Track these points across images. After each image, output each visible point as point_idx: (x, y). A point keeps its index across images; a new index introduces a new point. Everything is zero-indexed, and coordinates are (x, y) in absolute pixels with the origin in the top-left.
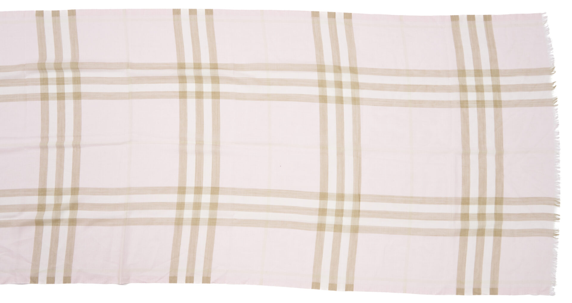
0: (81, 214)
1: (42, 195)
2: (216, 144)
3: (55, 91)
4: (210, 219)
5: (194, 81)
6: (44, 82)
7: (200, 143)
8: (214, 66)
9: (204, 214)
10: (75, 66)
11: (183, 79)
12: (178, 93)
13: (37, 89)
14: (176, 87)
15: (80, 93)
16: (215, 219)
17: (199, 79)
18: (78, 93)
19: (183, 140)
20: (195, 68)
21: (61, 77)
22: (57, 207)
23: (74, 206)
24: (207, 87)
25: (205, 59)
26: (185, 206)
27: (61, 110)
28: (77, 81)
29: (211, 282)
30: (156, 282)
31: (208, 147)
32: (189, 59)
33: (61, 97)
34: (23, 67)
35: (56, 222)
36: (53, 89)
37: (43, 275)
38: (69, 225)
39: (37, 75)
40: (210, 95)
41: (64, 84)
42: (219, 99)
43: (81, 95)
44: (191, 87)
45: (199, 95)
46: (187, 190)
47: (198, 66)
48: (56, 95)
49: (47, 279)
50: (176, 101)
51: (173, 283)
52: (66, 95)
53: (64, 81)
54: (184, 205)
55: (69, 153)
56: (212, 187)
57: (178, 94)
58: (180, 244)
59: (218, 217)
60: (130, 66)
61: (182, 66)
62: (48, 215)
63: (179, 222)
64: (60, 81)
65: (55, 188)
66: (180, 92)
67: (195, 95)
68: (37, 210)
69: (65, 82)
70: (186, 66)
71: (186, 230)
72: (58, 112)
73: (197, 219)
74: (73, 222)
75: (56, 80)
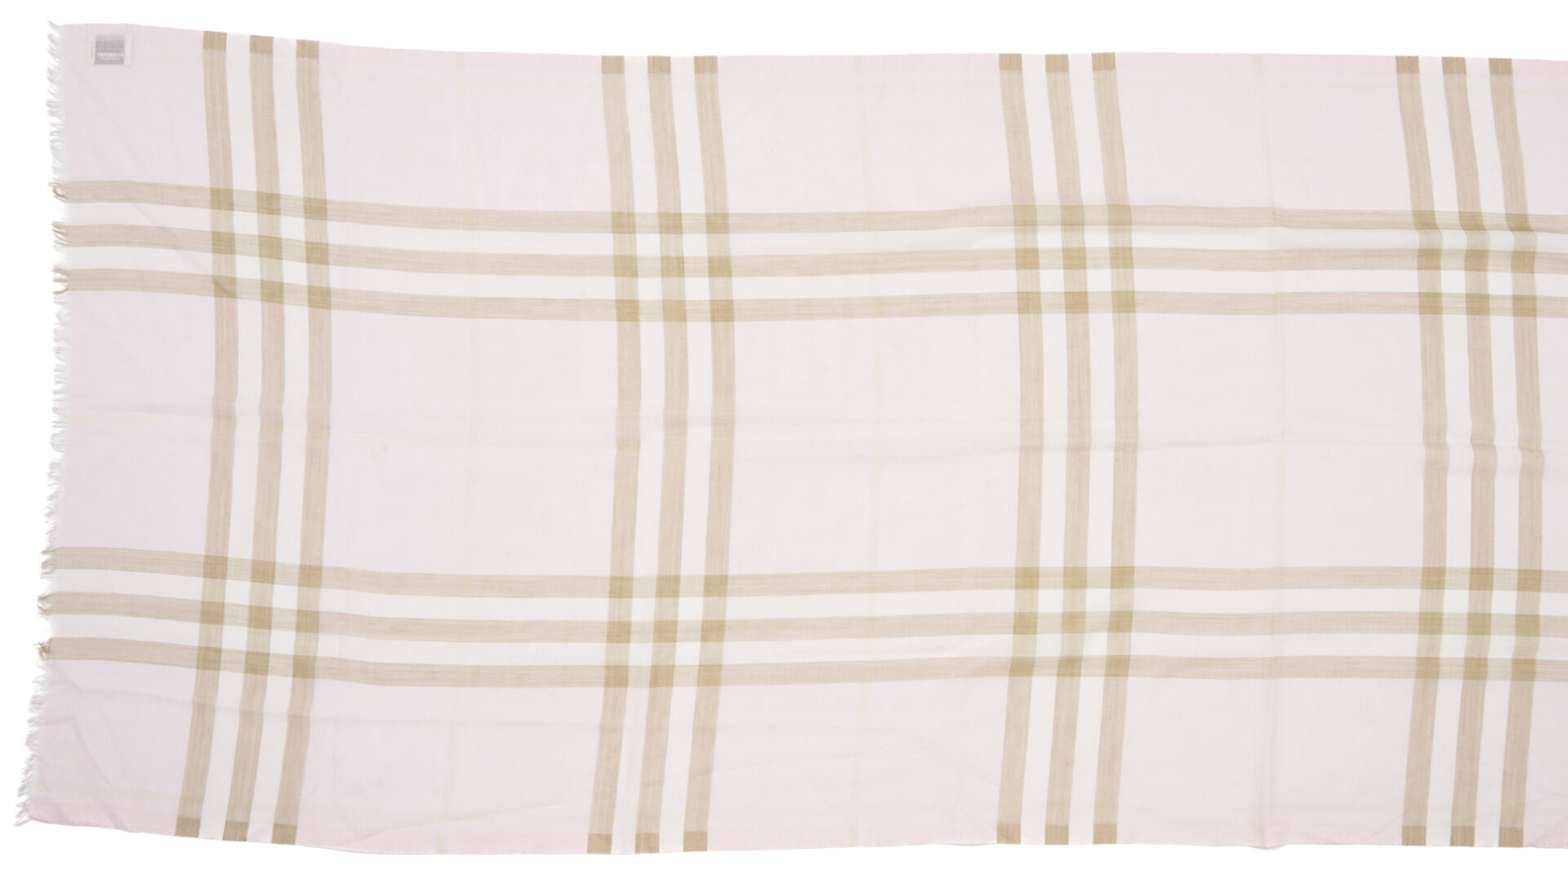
0: (1141, 643)
1: (1026, 587)
2: (1530, 445)
3: (1060, 288)
4: (1516, 662)
5: (1462, 264)
6: (1028, 259)
7: (1483, 442)
8: (1519, 223)
9: (1501, 647)
10: (1120, 216)
11: (1429, 258)
12: (1417, 299)
13: (1007, 281)
14: (1408, 280)
15: (1133, 293)
16: (1532, 662)
17: (1476, 259)
18: (1126, 292)
19: (1435, 435)
20: (1465, 227)
21: (1075, 245)
22: (1073, 622)
23: (1121, 622)
24: (1500, 283)
25: (1492, 203)
26: (1444, 622)
27: (1078, 343)
28: (1122, 258)
29: (1525, 842)
30: (1364, 842)
31: (1508, 456)
32: (1446, 202)
33: (1077, 303)
34: (969, 215)
35: (1069, 666)
36: (1052, 281)
37: (1033, 821)
38: (1107, 675)
39: (1006, 241)
40: (1509, 304)
41: (1084, 267)
42: (1535, 316)
43: (1133, 299)
44: (1453, 281)
45: (1478, 304)
46: (1447, 578)
47: (1472, 222)
48: (1062, 300)
49: (1047, 831)
50: (1412, 322)
51: (1413, 844)
52: (1090, 299)
53: (1085, 259)
54: (1441, 619)
55: (1102, 465)
56: (1519, 570)
57: (1416, 301)
58: (1432, 733)
59: (1539, 657)
60: (1280, 218)
61: (1425, 221)
62: (1049, 645)
63: (1428, 669)
64: (1075, 259)
65: (1065, 568)
66: (1421, 295)
67: (1464, 305)
68: (1012, 629)
69: (1088, 263)
70: (1438, 221)
71: (1449, 692)
72: (1071, 347)
73: (1479, 660)
74: (1118, 666)
75: (1061, 254)
